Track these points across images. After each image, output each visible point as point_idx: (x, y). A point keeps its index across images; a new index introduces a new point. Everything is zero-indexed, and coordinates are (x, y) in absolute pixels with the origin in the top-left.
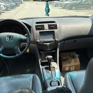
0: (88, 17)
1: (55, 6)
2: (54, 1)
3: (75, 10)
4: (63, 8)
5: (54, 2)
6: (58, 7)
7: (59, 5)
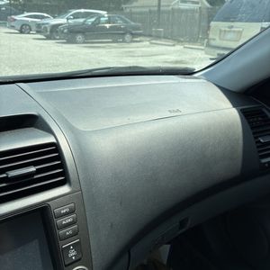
0: (188, 73)
1: (21, 32)
2: (13, 17)
3: (84, 43)
4: (48, 38)
5: (15, 20)
6: (29, 33)
7: (34, 28)
